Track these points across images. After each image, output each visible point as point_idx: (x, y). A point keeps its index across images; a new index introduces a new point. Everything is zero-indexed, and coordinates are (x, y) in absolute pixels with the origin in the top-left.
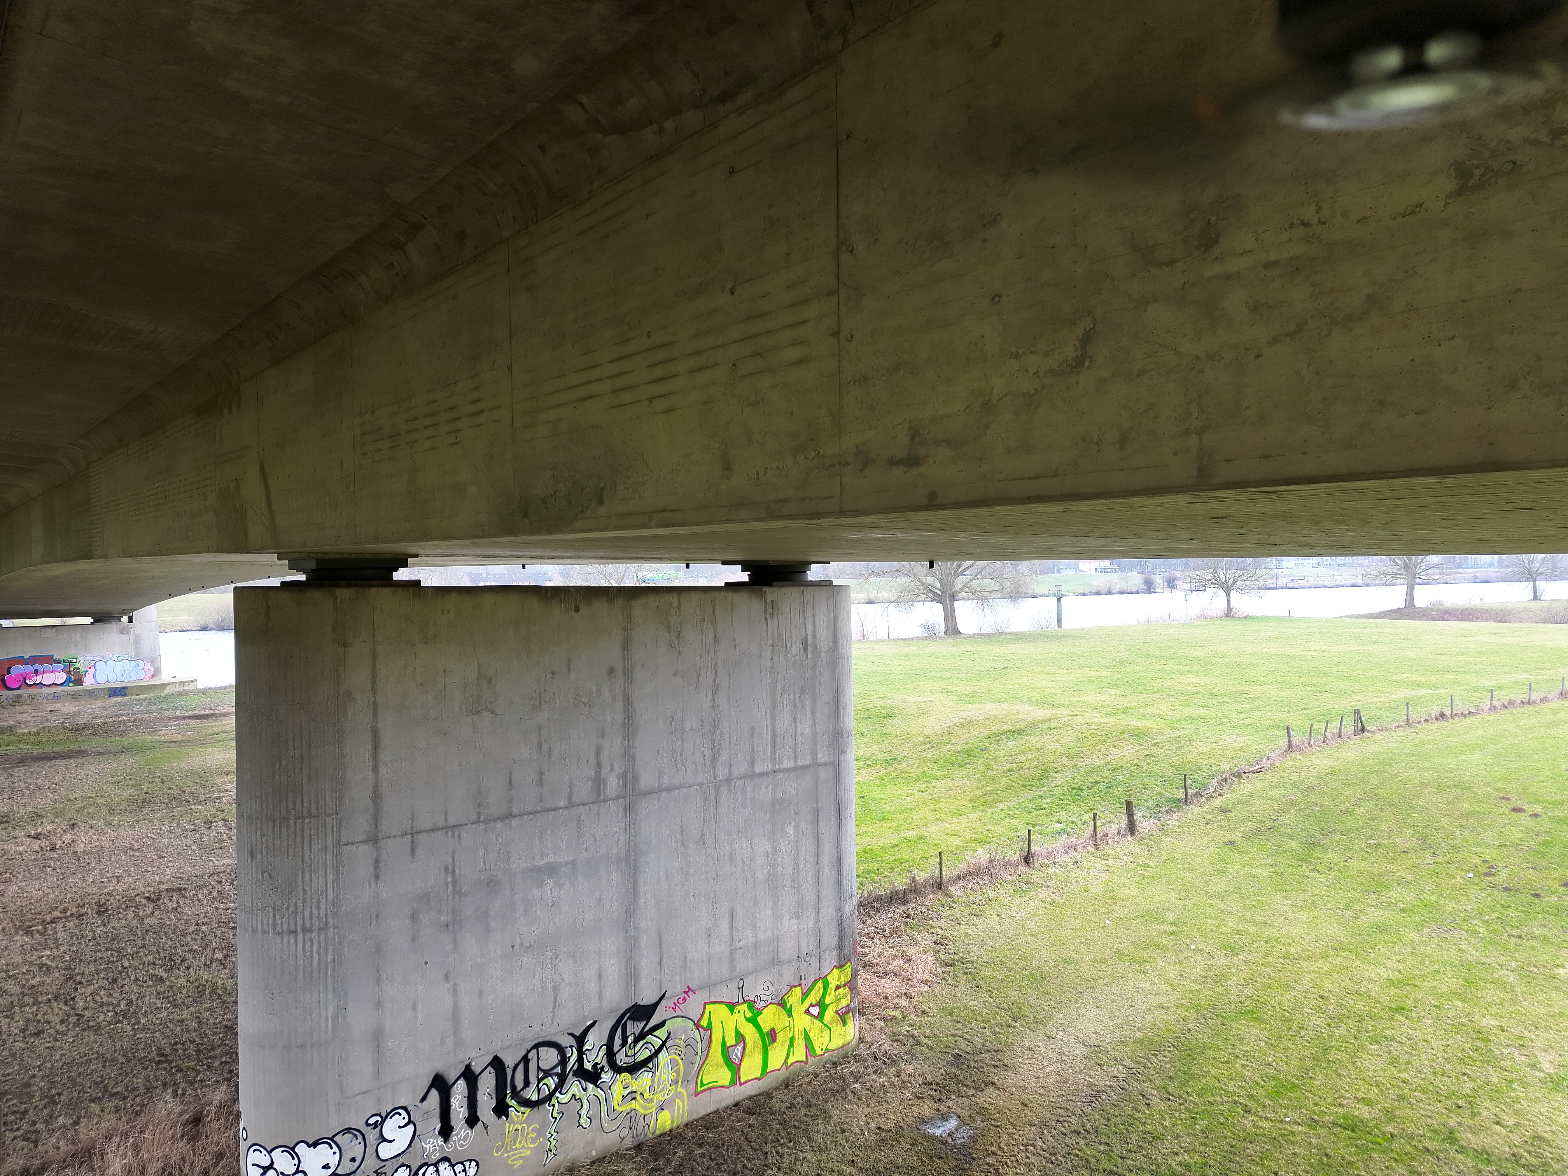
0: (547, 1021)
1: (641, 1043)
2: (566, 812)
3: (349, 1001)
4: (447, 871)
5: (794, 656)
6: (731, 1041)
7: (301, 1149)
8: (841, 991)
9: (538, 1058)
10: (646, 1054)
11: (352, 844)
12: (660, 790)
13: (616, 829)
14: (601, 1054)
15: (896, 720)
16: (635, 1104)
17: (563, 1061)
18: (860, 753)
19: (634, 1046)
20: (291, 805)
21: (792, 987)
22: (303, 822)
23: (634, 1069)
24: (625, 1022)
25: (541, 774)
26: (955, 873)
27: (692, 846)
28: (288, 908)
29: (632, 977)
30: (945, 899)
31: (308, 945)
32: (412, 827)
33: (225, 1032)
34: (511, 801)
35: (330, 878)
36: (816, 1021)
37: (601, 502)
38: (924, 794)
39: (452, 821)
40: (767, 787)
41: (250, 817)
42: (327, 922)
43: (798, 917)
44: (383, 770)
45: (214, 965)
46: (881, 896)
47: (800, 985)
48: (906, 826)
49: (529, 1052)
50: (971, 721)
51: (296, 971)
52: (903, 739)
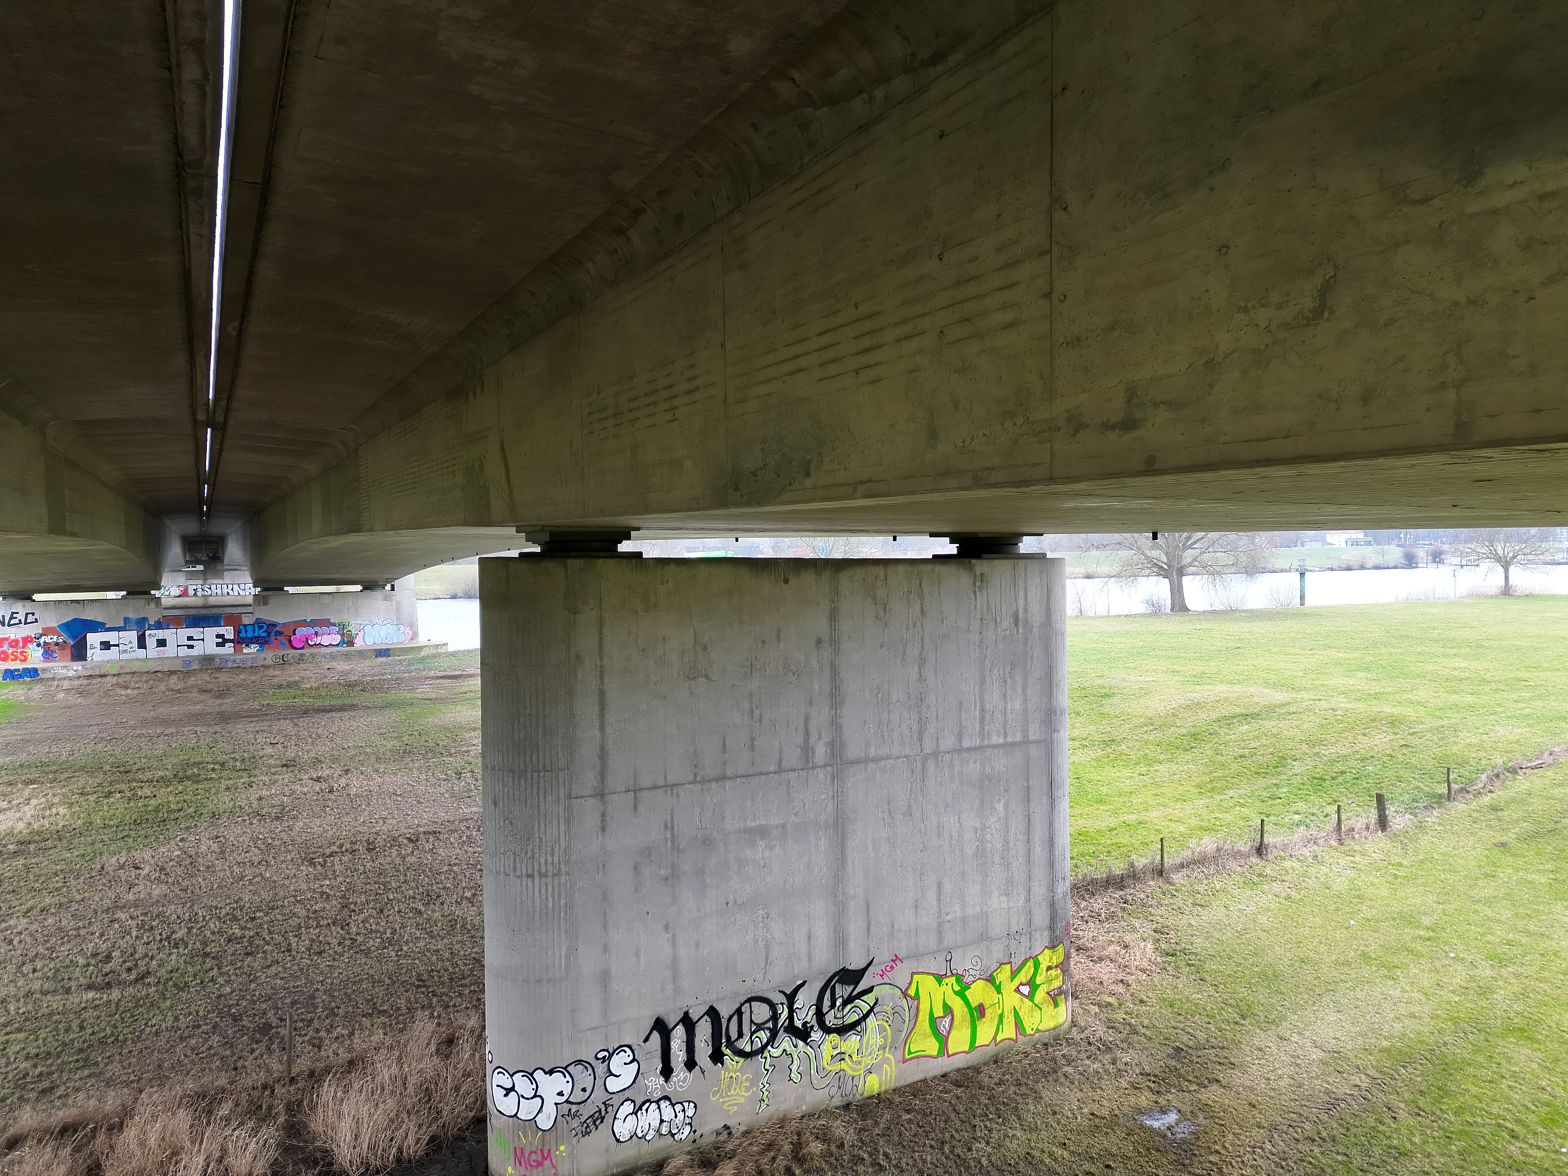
0: (759, 977)
1: (849, 1007)
2: (776, 776)
3: (580, 943)
4: (666, 827)
5: (1004, 631)
6: (939, 1012)
7: (538, 1075)
8: (1053, 972)
9: (751, 1012)
10: (855, 1017)
11: (581, 797)
12: (867, 760)
13: (824, 796)
14: (811, 1013)
15: (1115, 700)
16: (843, 1065)
17: (775, 1017)
18: (1076, 733)
19: (843, 1009)
20: (528, 760)
21: (1001, 964)
22: (539, 775)
23: (843, 1030)
24: (834, 985)
25: (753, 739)
26: (1178, 861)
27: (899, 817)
28: (526, 853)
29: (840, 941)
30: (1166, 887)
31: (543, 888)
32: (635, 785)
33: (474, 964)
34: (725, 763)
35: (563, 828)
36: (1026, 1000)
37: (808, 474)
38: (1145, 778)
39: (671, 780)
40: (975, 763)
41: (493, 769)
42: (560, 869)
43: (1007, 895)
44: (609, 730)
45: (464, 902)
46: (1096, 879)
47: (1010, 963)
48: (1125, 810)
49: (742, 1005)
50: (1199, 703)
51: (534, 912)
52: (1123, 720)
